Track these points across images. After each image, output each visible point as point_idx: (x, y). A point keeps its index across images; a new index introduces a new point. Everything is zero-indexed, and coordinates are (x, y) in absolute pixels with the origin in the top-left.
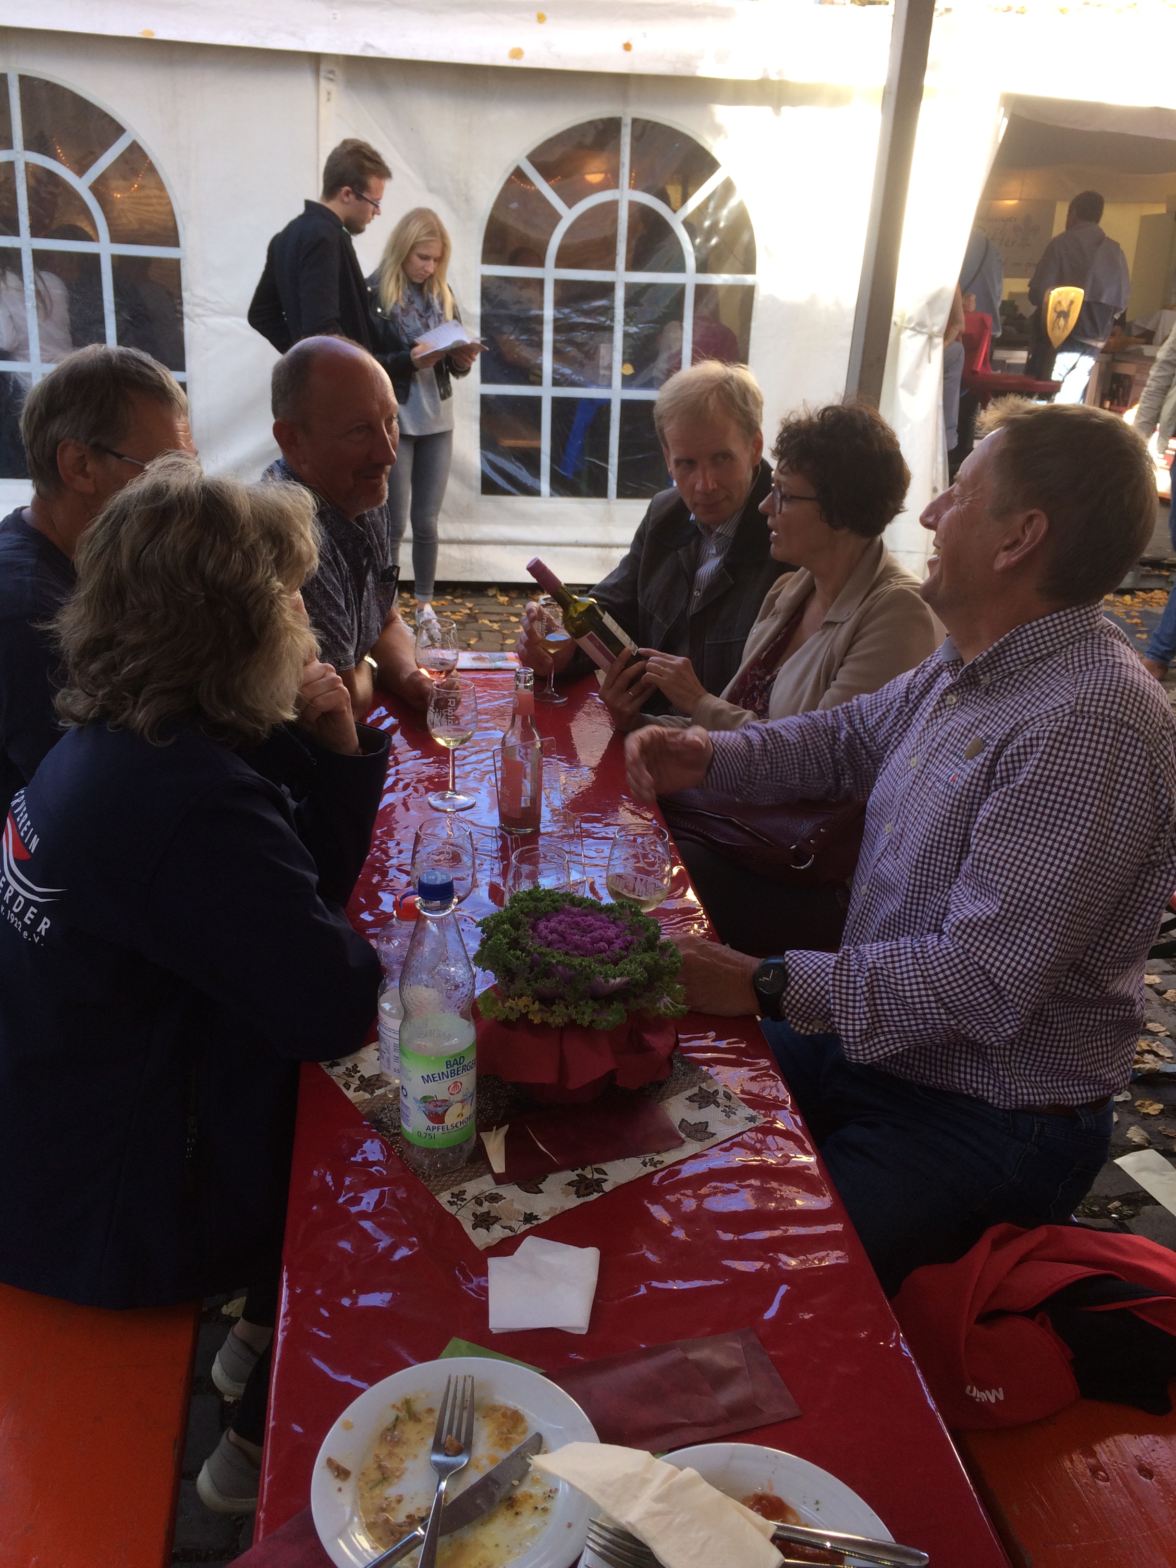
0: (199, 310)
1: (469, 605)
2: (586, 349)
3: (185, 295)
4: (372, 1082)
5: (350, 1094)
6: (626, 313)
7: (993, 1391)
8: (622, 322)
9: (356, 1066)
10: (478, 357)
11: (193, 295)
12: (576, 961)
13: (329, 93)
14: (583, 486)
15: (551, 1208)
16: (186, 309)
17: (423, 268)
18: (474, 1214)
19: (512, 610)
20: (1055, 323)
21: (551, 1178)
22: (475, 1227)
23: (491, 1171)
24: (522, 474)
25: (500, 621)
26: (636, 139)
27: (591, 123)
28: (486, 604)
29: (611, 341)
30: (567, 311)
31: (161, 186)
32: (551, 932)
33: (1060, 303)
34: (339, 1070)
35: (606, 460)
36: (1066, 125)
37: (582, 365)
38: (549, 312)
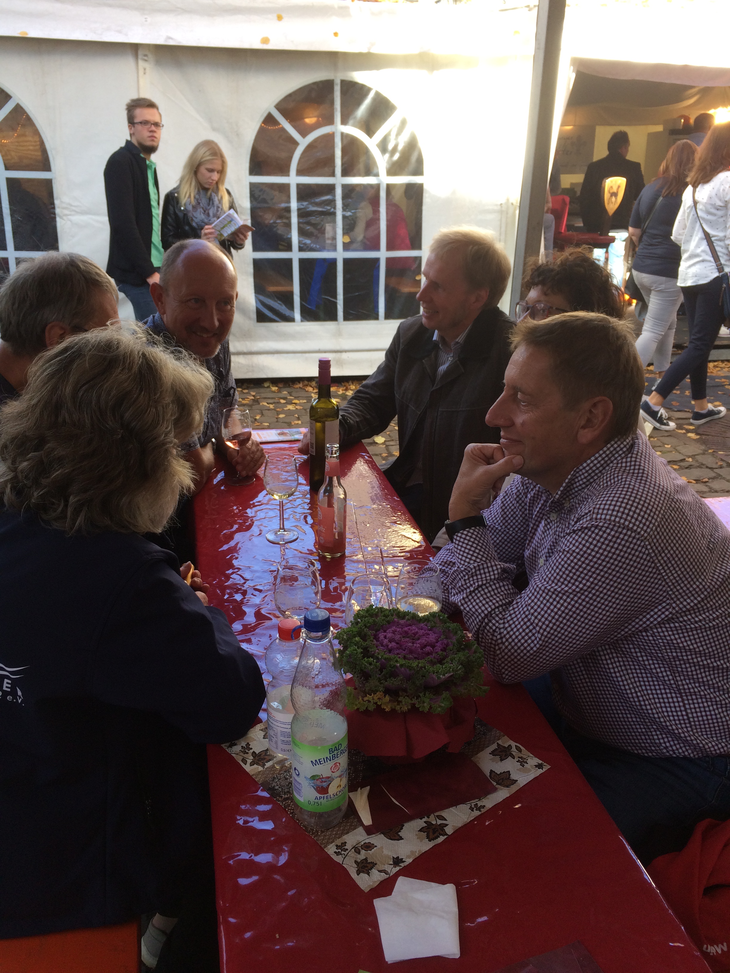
0: (66, 212)
1: (254, 394)
2: (319, 227)
3: (57, 202)
4: (262, 756)
5: (248, 768)
6: (343, 204)
7: (720, 945)
8: (341, 209)
9: (248, 744)
10: (250, 234)
11: (62, 202)
12: (415, 664)
13: (145, 69)
14: (322, 315)
15: (412, 852)
16: (58, 211)
17: (210, 178)
18: (356, 862)
19: (280, 395)
20: (610, 199)
21: (407, 826)
22: (358, 873)
23: (362, 824)
24: (283, 309)
25: (274, 403)
26: (344, 93)
27: (315, 83)
28: (263, 392)
29: (334, 221)
30: (305, 203)
31: (37, 133)
32: (390, 641)
33: (612, 187)
34: (237, 749)
35: (335, 297)
36: (610, 77)
37: (317, 237)
38: (294, 205)
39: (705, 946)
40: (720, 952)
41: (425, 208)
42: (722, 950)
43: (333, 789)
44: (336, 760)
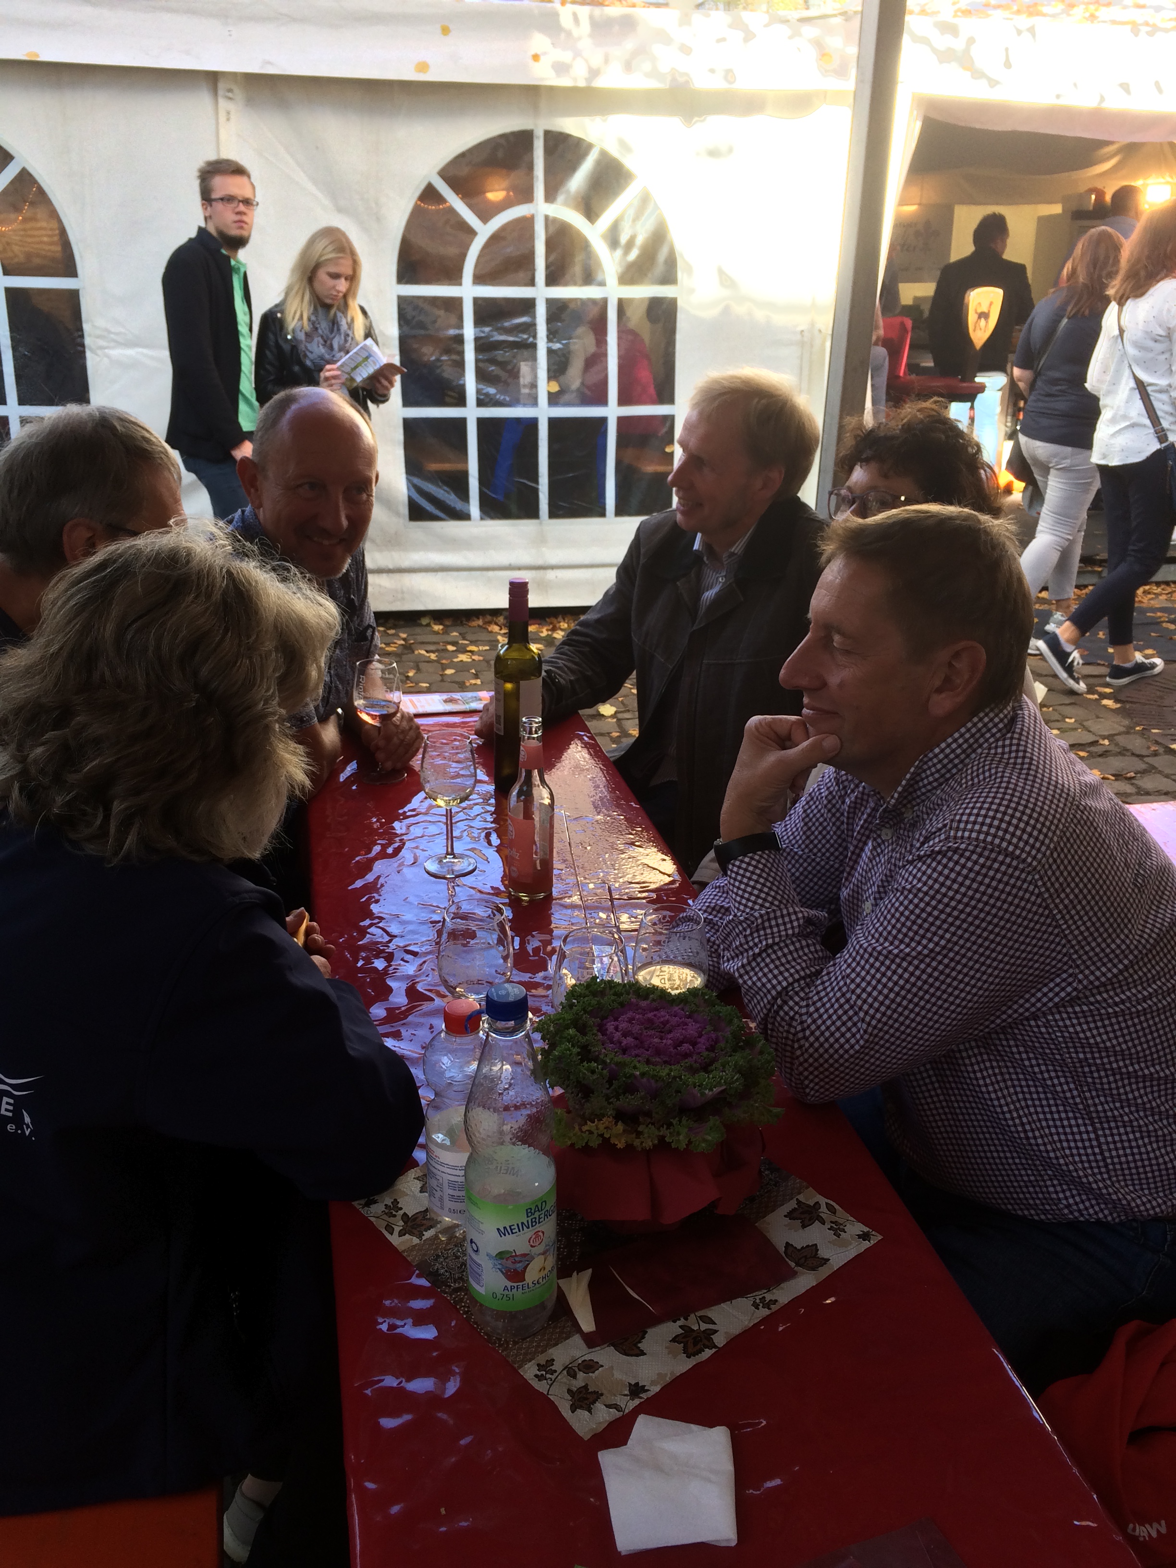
0: (101, 342)
2: (509, 368)
4: (418, 1221)
6: (548, 330)
7: (1155, 1525)
8: (545, 339)
9: (396, 1202)
10: (398, 378)
11: (94, 326)
12: (664, 1072)
13: (228, 113)
14: (514, 508)
15: (660, 1376)
16: (88, 341)
17: (334, 287)
18: (569, 1391)
19: (447, 638)
20: (976, 323)
21: (651, 1333)
22: (573, 1409)
24: (451, 499)
25: (437, 650)
26: (549, 151)
27: (503, 136)
28: (420, 633)
29: (534, 359)
30: (487, 329)
31: (54, 215)
32: (625, 1035)
33: (979, 304)
34: (377, 1209)
35: (536, 480)
37: (506, 383)
38: (469, 331)
39: (1131, 1526)
40: (1154, 1534)
41: (679, 337)
42: (1158, 1531)
43: (532, 1275)
44: (538, 1228)
